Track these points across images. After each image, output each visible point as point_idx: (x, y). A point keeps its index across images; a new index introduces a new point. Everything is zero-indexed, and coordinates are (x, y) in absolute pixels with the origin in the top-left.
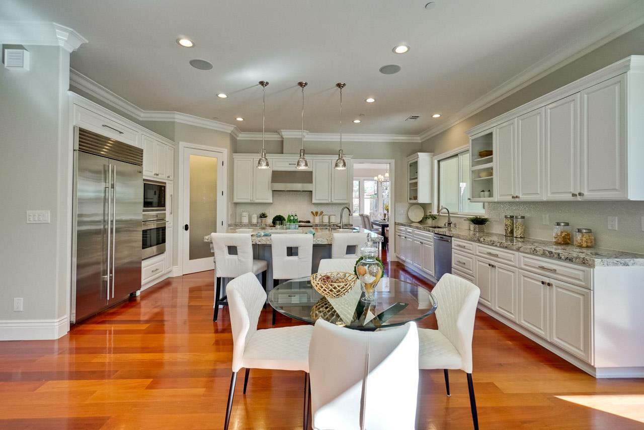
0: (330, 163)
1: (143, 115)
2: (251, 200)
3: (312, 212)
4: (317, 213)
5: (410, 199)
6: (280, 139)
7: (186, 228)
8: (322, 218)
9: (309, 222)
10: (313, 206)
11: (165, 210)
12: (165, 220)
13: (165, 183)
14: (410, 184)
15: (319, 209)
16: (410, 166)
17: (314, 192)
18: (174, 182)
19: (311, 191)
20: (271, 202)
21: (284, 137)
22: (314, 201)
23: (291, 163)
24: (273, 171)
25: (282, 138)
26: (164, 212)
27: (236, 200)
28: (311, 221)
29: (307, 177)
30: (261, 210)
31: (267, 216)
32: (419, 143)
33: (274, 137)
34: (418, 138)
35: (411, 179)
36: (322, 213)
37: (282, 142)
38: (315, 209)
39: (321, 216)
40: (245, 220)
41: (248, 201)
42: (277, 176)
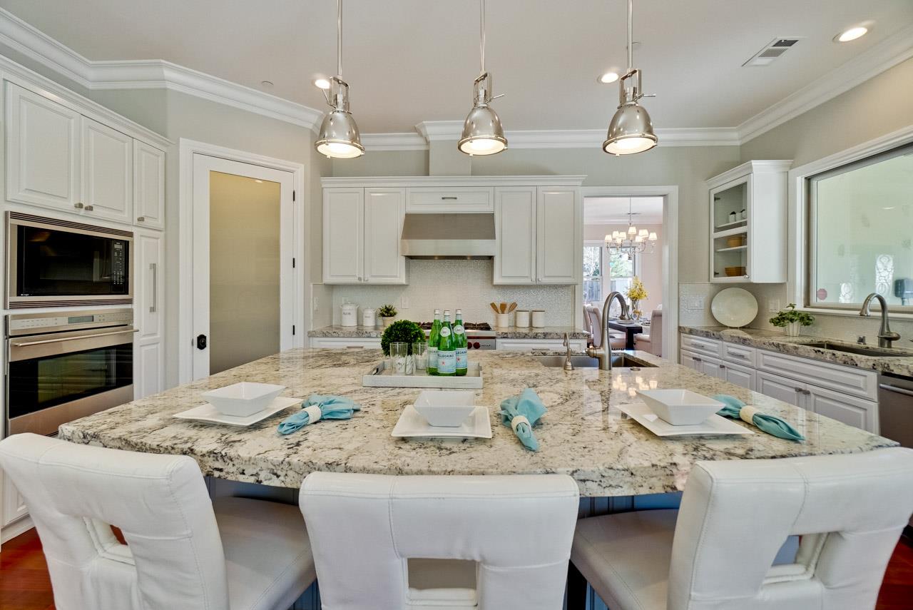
0: (534, 193)
1: (92, 74)
2: (360, 279)
3: (493, 305)
4: (503, 307)
5: (716, 274)
6: (423, 148)
7: (201, 342)
8: (516, 317)
9: (486, 327)
10: (495, 291)
11: (130, 301)
12: (132, 327)
13: (131, 234)
14: (715, 239)
15: (507, 298)
16: (715, 199)
17: (497, 261)
18: (166, 236)
19: (491, 258)
20: (403, 280)
21: (431, 138)
22: (497, 280)
23: (445, 196)
24: (407, 215)
25: (428, 143)
26: (129, 306)
27: (328, 279)
28: (491, 323)
29: (483, 225)
30: (383, 301)
31: (395, 314)
32: (737, 146)
33: (411, 143)
34: (735, 135)
35: (717, 229)
36: (514, 306)
37: (427, 153)
38: (499, 299)
39: (512, 314)
40: (350, 322)
41: (354, 280)
42: (415, 225)
